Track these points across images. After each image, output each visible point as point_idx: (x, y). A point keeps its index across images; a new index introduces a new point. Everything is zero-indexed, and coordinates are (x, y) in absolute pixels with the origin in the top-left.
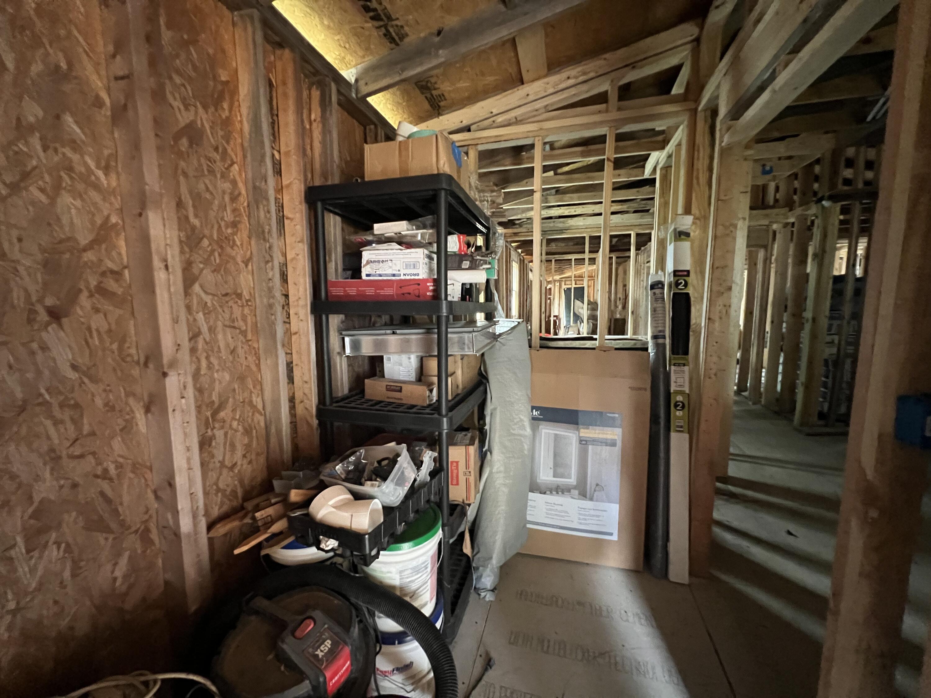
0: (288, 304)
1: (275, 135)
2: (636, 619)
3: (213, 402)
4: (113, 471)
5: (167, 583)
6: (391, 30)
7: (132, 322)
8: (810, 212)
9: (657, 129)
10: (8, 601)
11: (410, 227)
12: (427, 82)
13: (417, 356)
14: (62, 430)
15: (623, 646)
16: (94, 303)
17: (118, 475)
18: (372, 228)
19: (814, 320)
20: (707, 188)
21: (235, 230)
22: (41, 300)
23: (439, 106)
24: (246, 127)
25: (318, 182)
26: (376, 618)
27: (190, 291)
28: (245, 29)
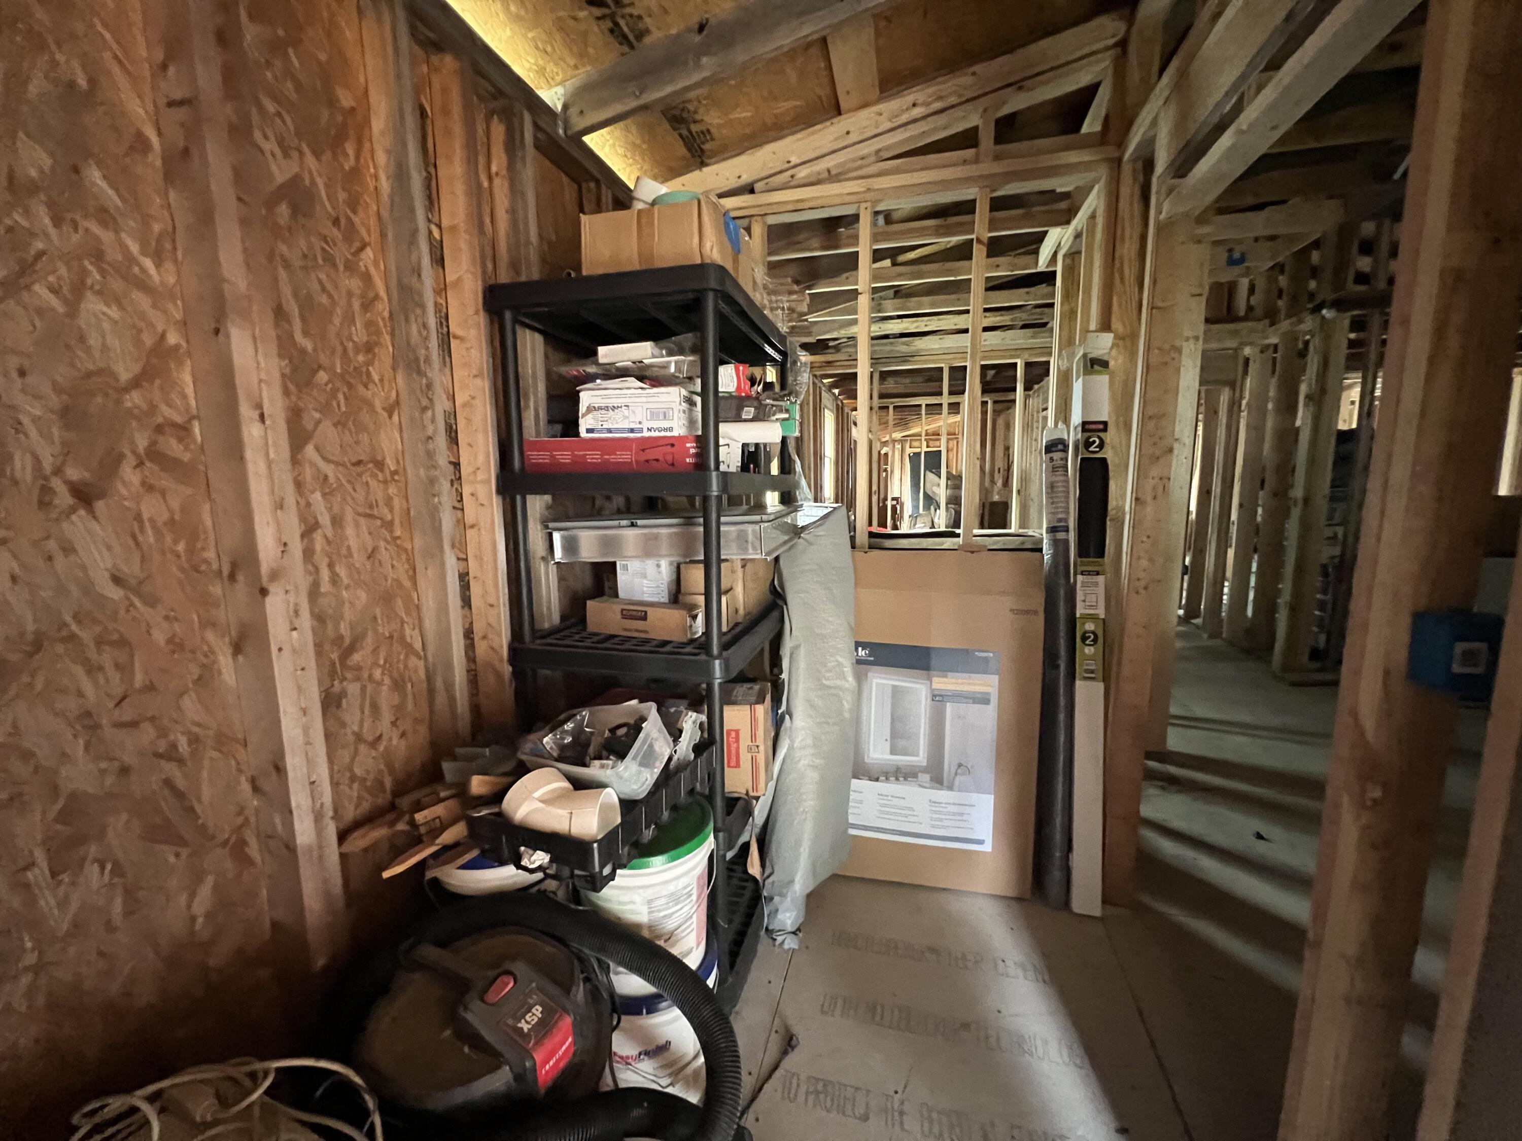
0: (460, 478)
1: (432, 200)
2: (1020, 973)
3: (341, 637)
4: (183, 746)
5: (275, 925)
6: (622, 23)
7: (207, 507)
8: (1303, 327)
9: (1059, 190)
10: (24, 950)
11: (657, 351)
12: (683, 110)
13: (671, 563)
14: (102, 681)
15: (999, 1012)
16: (147, 477)
17: (193, 753)
18: (595, 353)
19: (1306, 501)
20: (1137, 290)
21: (370, 356)
22: (58, 471)
23: (702, 151)
24: (385, 185)
25: (504, 277)
26: (612, 976)
27: (299, 457)
28: (379, 20)
